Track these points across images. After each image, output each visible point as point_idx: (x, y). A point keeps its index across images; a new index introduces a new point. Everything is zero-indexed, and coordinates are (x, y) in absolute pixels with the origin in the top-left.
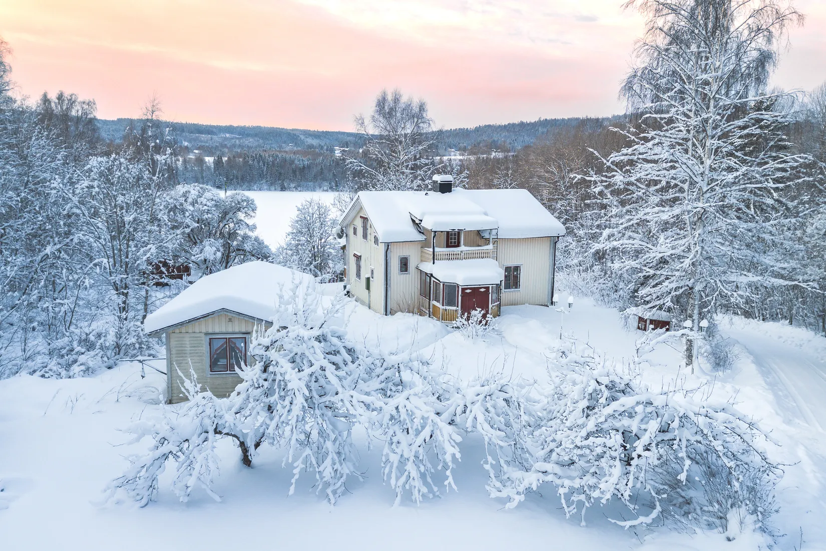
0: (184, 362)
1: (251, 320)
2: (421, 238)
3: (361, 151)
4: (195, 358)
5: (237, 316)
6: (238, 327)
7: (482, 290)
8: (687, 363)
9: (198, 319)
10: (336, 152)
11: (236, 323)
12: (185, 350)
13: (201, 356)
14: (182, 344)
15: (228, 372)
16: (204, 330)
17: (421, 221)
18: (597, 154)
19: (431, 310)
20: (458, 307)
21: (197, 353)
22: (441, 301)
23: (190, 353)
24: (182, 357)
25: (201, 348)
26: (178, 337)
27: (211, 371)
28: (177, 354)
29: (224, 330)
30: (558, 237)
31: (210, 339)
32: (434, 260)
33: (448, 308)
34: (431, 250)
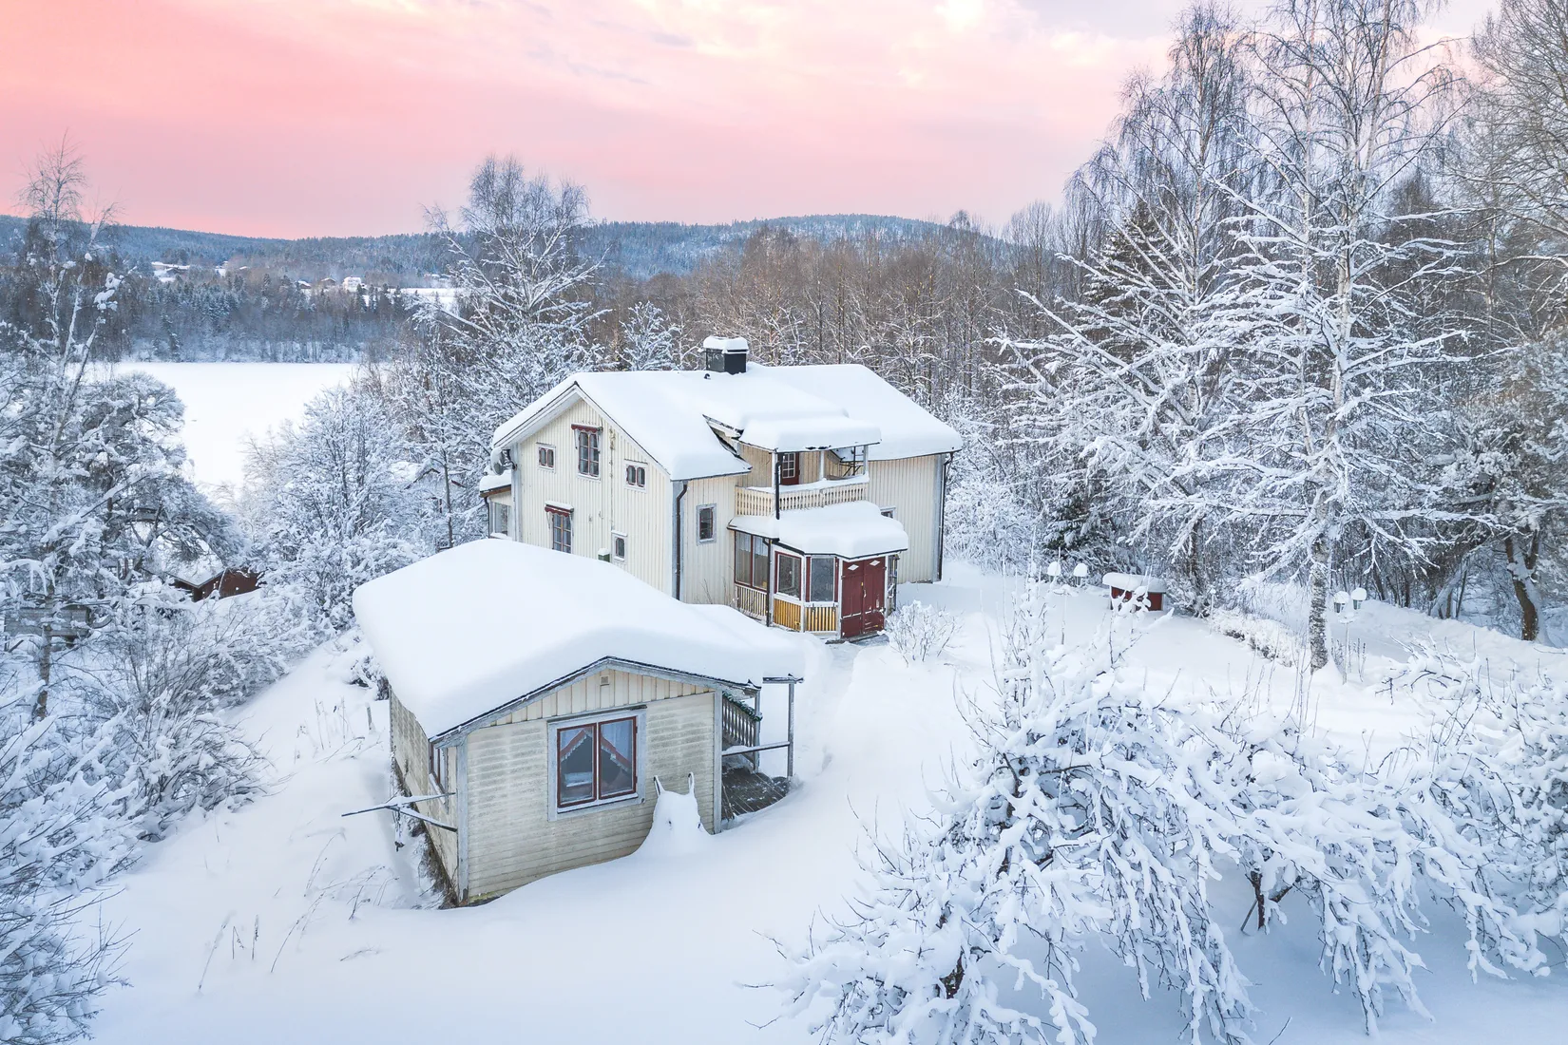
0: (500, 793)
1: (664, 677)
2: (740, 467)
3: (222, 272)
4: (523, 781)
5: (636, 672)
6: (620, 695)
7: (875, 563)
8: (1315, 664)
9: (550, 689)
10: (157, 273)
11: (620, 686)
12: (501, 766)
13: (537, 775)
14: (494, 752)
15: (598, 802)
16: (548, 714)
17: (741, 432)
18: (1036, 301)
19: (771, 611)
20: (836, 601)
21: (529, 768)
22: (803, 593)
23: (513, 771)
24: (495, 782)
25: (538, 756)
26: (486, 738)
27: (559, 806)
28: (484, 777)
29: (592, 707)
30: (952, 453)
31: (559, 730)
32: (778, 509)
33: (817, 604)
34: (772, 490)
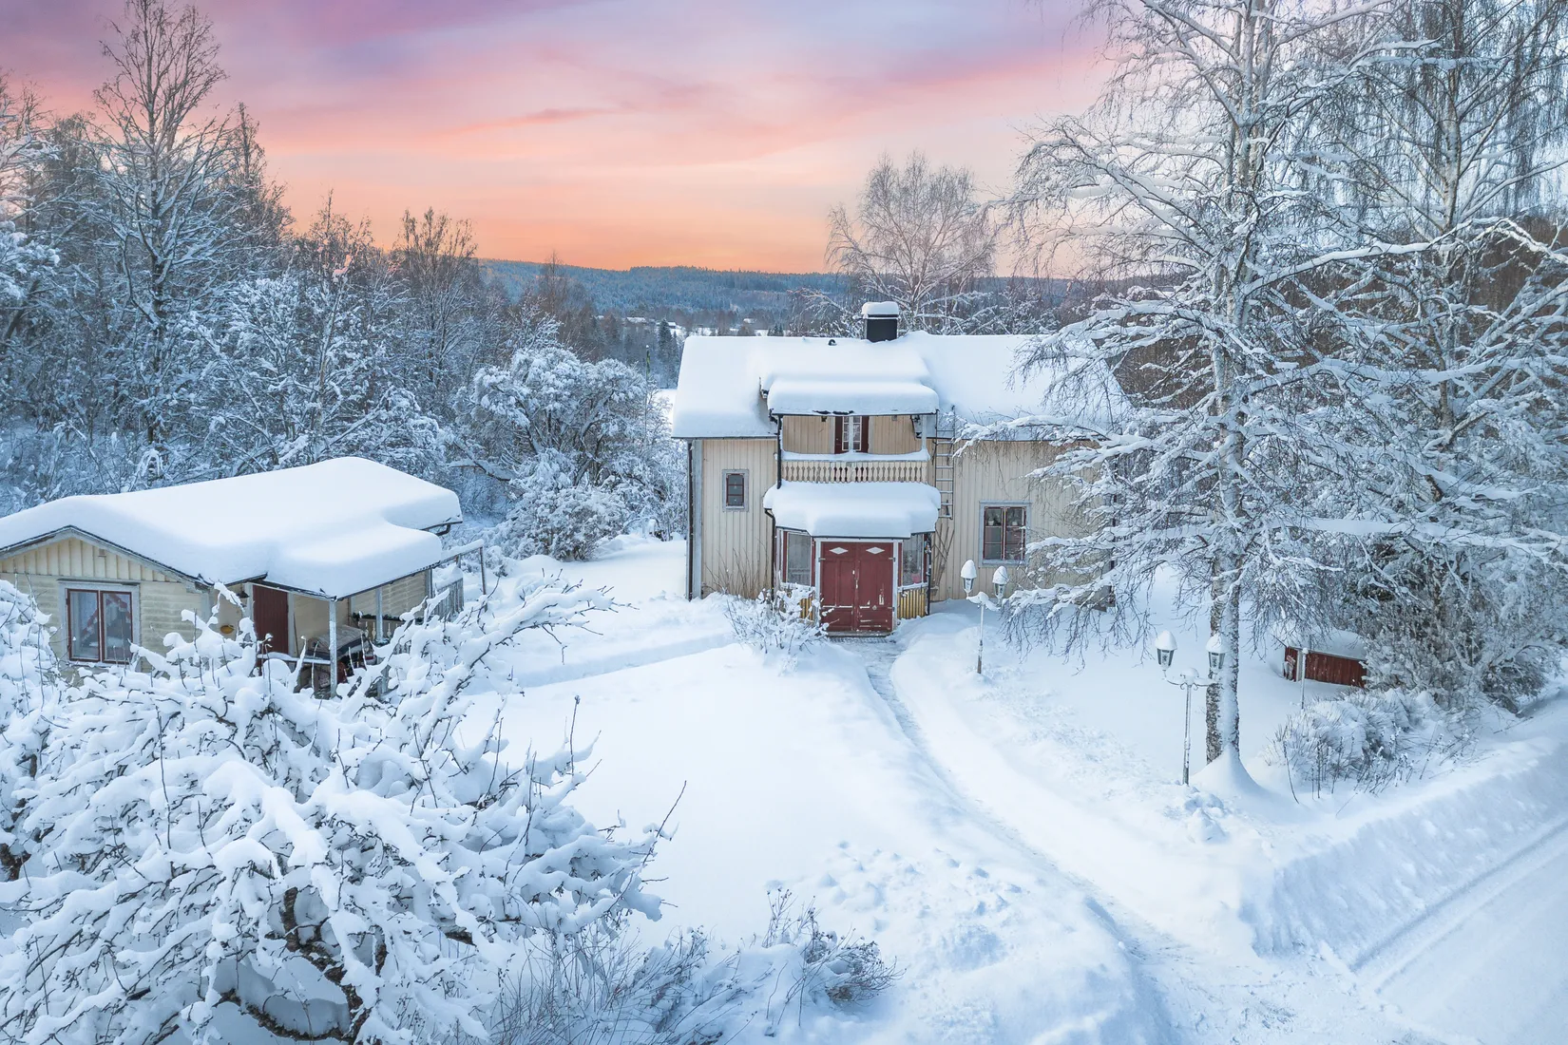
7: (875, 551)
11: (112, 560)
20: (812, 585)
22: (781, 572)
25: (53, 609)
27: (71, 659)
31: (69, 590)
32: (779, 478)
